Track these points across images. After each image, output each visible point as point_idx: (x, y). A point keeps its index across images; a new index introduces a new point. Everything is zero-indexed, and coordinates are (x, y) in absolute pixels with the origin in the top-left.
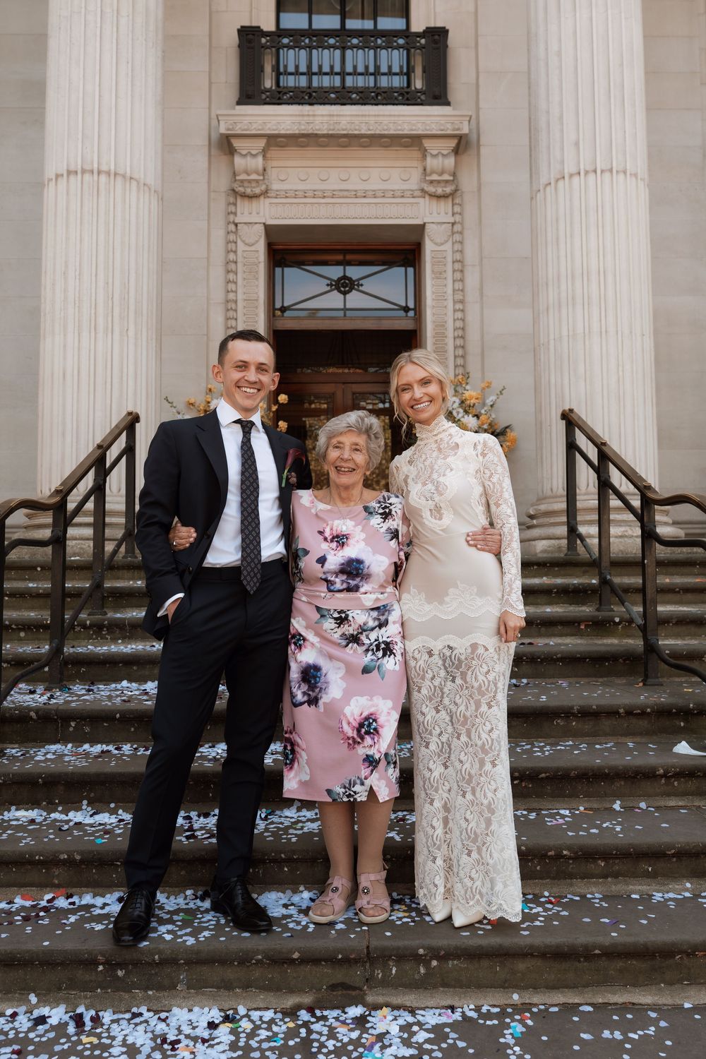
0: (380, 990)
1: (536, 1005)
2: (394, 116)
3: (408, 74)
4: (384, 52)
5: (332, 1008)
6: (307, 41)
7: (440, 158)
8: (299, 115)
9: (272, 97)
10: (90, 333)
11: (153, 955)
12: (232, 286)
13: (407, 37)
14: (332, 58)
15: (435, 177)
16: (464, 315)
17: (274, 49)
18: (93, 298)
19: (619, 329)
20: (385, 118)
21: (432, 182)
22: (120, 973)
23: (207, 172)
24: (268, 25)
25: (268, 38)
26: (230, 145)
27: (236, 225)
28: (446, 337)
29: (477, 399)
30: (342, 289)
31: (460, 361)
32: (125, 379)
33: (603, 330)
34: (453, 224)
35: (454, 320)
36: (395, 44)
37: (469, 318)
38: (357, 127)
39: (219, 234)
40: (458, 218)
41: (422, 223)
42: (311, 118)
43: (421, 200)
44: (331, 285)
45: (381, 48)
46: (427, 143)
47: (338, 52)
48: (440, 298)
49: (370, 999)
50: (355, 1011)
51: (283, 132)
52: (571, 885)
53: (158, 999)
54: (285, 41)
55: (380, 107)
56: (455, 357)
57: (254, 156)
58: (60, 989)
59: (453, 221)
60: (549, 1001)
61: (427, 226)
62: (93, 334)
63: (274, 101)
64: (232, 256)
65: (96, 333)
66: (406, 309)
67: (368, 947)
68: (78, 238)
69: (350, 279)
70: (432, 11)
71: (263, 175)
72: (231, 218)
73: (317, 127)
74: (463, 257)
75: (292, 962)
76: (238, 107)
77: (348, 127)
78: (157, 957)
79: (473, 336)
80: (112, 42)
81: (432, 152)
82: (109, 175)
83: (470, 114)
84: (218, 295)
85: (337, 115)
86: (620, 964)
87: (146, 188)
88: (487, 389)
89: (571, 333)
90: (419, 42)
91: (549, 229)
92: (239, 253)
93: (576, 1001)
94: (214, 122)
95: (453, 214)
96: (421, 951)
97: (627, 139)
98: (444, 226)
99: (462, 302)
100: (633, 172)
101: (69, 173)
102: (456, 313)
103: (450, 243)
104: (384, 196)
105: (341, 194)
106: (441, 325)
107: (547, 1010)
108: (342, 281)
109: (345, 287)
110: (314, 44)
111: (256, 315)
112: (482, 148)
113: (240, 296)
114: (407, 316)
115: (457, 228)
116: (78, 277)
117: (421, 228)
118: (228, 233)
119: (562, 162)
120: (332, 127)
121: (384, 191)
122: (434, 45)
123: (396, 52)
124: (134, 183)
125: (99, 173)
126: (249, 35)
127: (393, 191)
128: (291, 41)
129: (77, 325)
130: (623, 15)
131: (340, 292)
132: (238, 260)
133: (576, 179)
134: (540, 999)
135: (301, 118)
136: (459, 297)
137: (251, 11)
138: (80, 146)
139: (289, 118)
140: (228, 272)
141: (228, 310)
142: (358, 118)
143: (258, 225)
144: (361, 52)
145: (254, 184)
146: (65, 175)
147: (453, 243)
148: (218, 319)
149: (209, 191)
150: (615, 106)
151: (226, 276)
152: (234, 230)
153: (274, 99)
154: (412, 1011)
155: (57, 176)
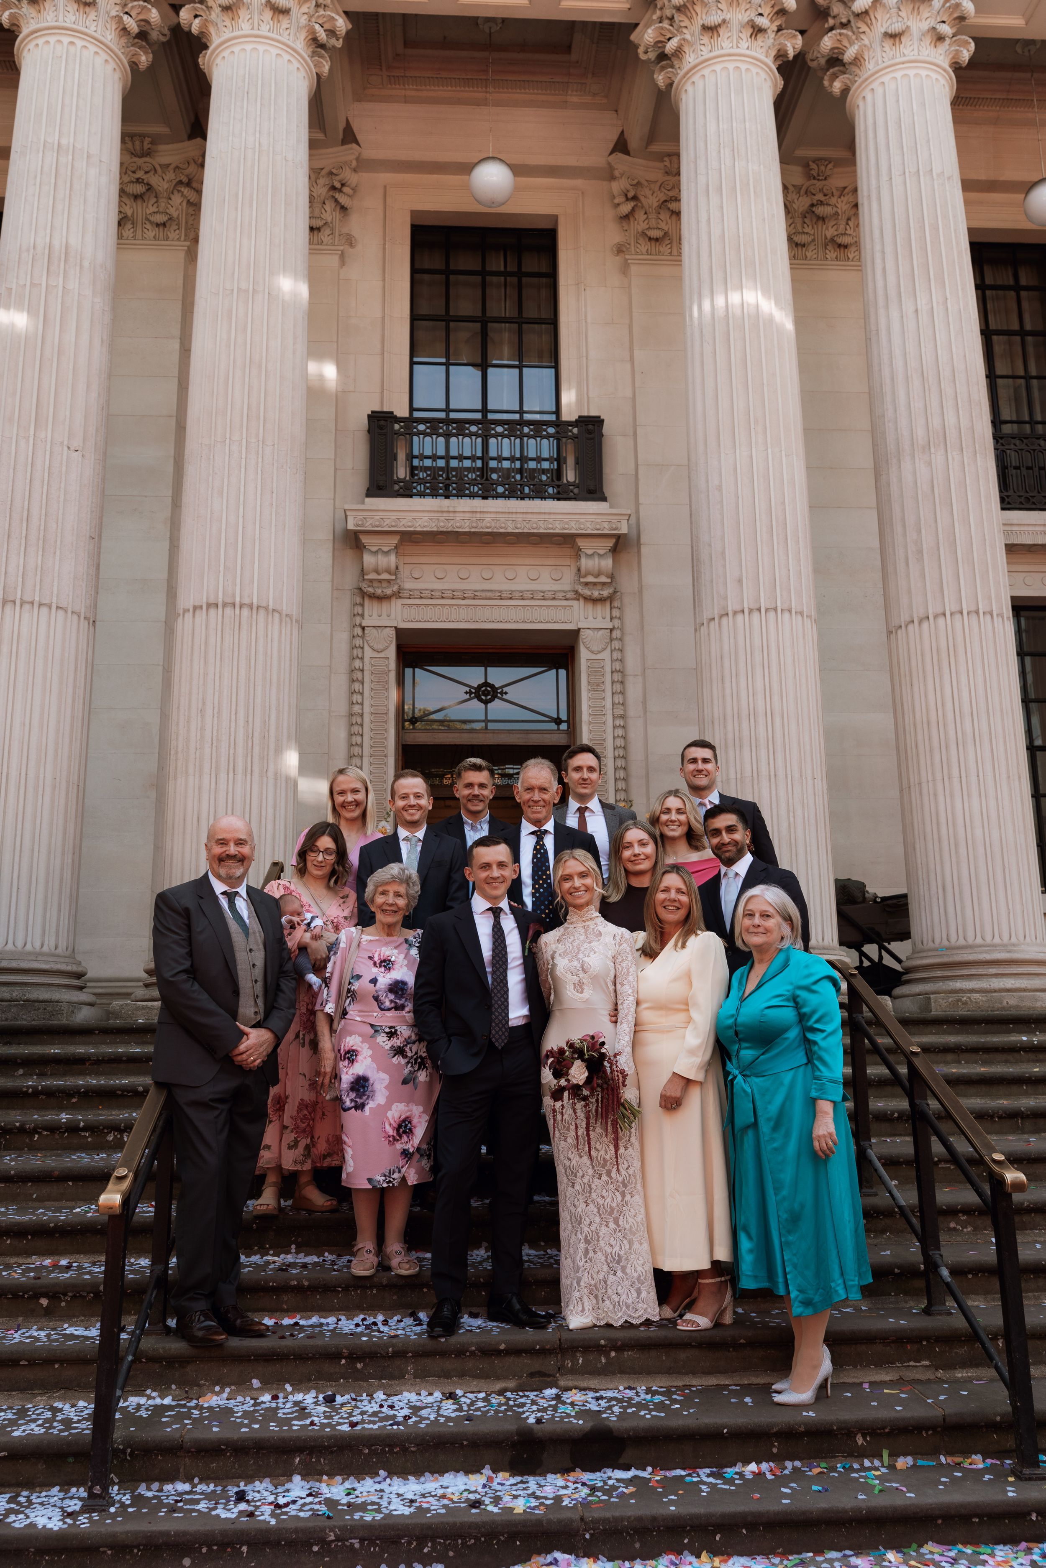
0: (569, 1377)
2: (543, 513)
3: (560, 460)
4: (532, 441)
5: (532, 1391)
6: (444, 427)
7: (596, 559)
8: (435, 511)
9: (405, 488)
11: (388, 1348)
12: (357, 698)
13: (558, 426)
14: (473, 446)
15: (590, 579)
16: (626, 732)
17: (407, 436)
18: (232, 738)
19: (789, 773)
20: (535, 516)
21: (587, 584)
22: (359, 1366)
23: (331, 569)
24: (402, 411)
25: (401, 424)
26: (358, 540)
27: (363, 628)
30: (483, 697)
31: (621, 785)
33: (772, 774)
34: (611, 630)
35: (614, 738)
36: (544, 433)
37: (632, 735)
38: (503, 525)
39: (342, 638)
41: (576, 628)
42: (451, 515)
43: (575, 603)
44: (470, 693)
45: (529, 436)
46: (581, 543)
47: (480, 440)
48: (597, 713)
49: (562, 1383)
50: (550, 1392)
51: (419, 529)
53: (390, 1385)
54: (421, 427)
55: (528, 502)
56: (616, 780)
57: (387, 553)
58: (310, 1380)
59: (612, 627)
61: (582, 633)
62: (231, 775)
64: (357, 664)
65: (234, 775)
66: (558, 721)
67: (560, 1340)
68: (218, 675)
69: (492, 686)
70: (586, 400)
72: (358, 620)
73: (458, 524)
74: (623, 667)
75: (498, 1353)
76: (367, 500)
77: (493, 524)
78: (391, 1349)
79: (636, 753)
81: (587, 551)
82: (252, 609)
83: (629, 512)
84: (341, 707)
85: (479, 511)
86: (761, 1353)
87: (288, 619)
89: (739, 776)
90: (571, 431)
91: (713, 665)
92: (366, 659)
93: (727, 1383)
94: (340, 514)
95: (611, 618)
96: (602, 1342)
98: (601, 632)
99: (623, 717)
100: (798, 610)
101: (209, 605)
102: (616, 730)
103: (609, 650)
104: (532, 598)
105: (484, 594)
108: (484, 689)
109: (486, 695)
110: (453, 431)
111: (386, 730)
112: (642, 546)
113: (367, 709)
114: (559, 729)
115: (617, 634)
116: (216, 715)
117: (575, 634)
118: (354, 637)
119: (726, 598)
120: (474, 525)
121: (533, 592)
122: (588, 435)
123: (545, 441)
124: (277, 615)
125: (241, 606)
126: (380, 421)
127: (543, 592)
128: (428, 428)
129: (214, 766)
130: (783, 453)
131: (481, 701)
132: (365, 668)
133: (740, 617)
134: (696, 1382)
135: (439, 514)
136: (619, 711)
137: (382, 392)
138: (221, 578)
139: (426, 514)
140: (353, 681)
141: (352, 724)
142: (504, 516)
143: (388, 629)
144: (506, 441)
145: (385, 584)
146: (204, 607)
147: (612, 651)
148: (340, 734)
149: (333, 590)
150: (778, 543)
151: (350, 686)
152: (360, 633)
153: (407, 492)
154: (596, 1391)
155: (195, 608)
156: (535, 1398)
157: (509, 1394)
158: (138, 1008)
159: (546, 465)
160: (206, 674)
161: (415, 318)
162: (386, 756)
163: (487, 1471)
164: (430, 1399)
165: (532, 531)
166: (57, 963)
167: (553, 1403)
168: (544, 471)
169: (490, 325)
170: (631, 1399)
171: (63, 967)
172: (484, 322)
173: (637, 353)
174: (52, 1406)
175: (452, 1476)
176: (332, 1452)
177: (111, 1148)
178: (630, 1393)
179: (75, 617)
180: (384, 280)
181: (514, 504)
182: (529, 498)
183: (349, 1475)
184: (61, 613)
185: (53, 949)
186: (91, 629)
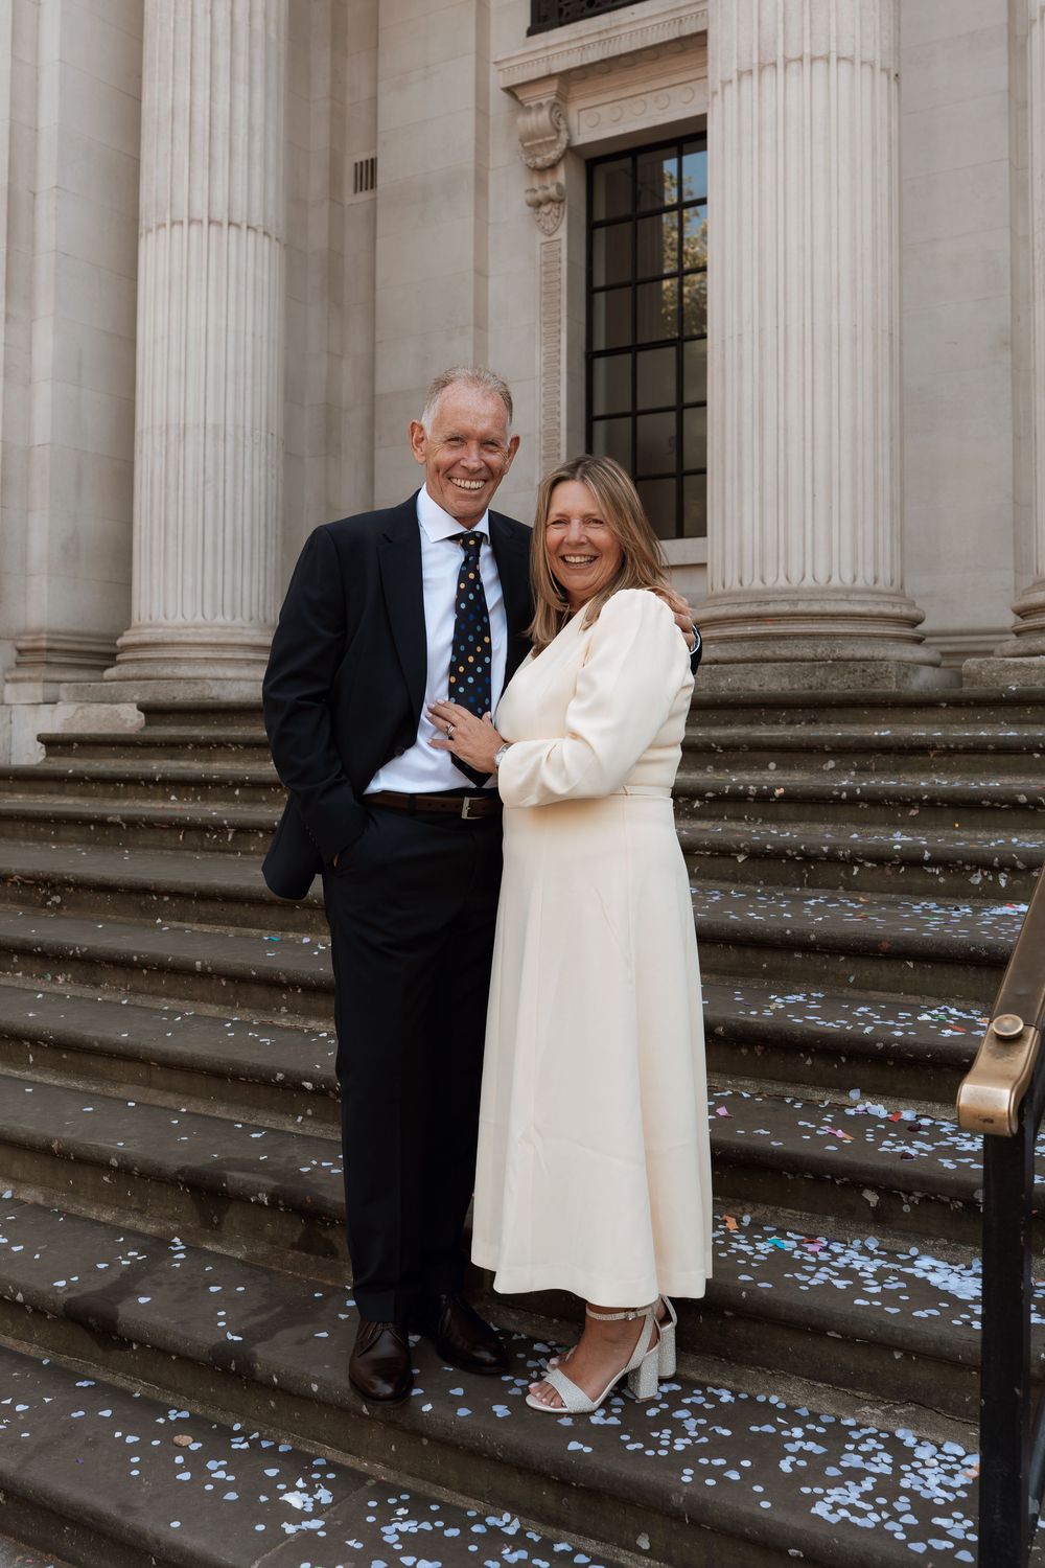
158: (1007, 668)
166: (878, 603)
171: (887, 610)
174: (892, 1434)
177: (978, 896)
179: (867, 69)
184: (844, 66)
185: (870, 581)
186: (894, 86)
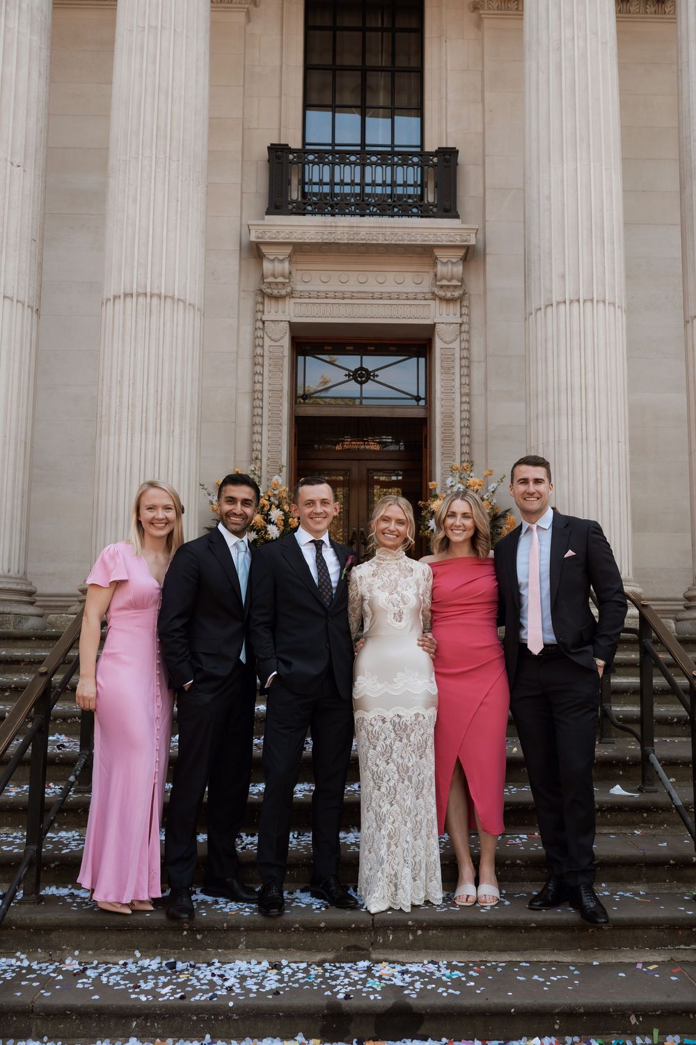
0: (381, 951)
1: (490, 962)
2: (408, 228)
3: (423, 186)
4: (400, 169)
5: (348, 962)
6: (330, 158)
7: (450, 266)
8: (323, 226)
9: (298, 208)
10: (141, 433)
11: (223, 923)
12: (258, 378)
13: (421, 156)
14: (352, 173)
15: (445, 282)
16: (470, 407)
17: (300, 164)
18: (145, 404)
19: (598, 436)
20: (400, 230)
21: (442, 287)
22: (199, 937)
23: (238, 275)
24: (296, 144)
25: (295, 155)
26: (259, 250)
27: (263, 322)
28: (453, 427)
29: (480, 485)
30: (359, 379)
31: (465, 449)
32: (170, 473)
34: (461, 325)
35: (461, 411)
36: (410, 162)
37: (475, 410)
38: (375, 238)
39: (247, 330)
40: (465, 319)
41: (432, 323)
42: (333, 229)
43: (432, 302)
44: (349, 375)
45: (398, 164)
46: (438, 253)
47: (358, 168)
48: (448, 391)
49: (374, 956)
50: (363, 964)
51: (307, 241)
52: (523, 886)
53: (225, 954)
54: (311, 157)
55: (396, 219)
56: (461, 445)
57: (282, 261)
58: (156, 947)
59: (461, 322)
60: (499, 960)
61: (437, 327)
62: (144, 434)
63: (301, 211)
64: (259, 351)
65: (146, 434)
66: (418, 399)
67: (366, 921)
68: (133, 353)
69: (366, 370)
70: (444, 131)
71: (289, 279)
72: (259, 315)
73: (338, 237)
74: (470, 354)
75: (319, 929)
76: (267, 217)
77: (367, 237)
78: (225, 925)
79: (478, 424)
80: (165, 184)
81: (441, 259)
82: (160, 298)
83: (477, 227)
84: (246, 386)
85: (357, 227)
86: (549, 935)
87: (191, 307)
88: (489, 476)
89: (557, 439)
90: (431, 160)
91: (539, 348)
92: (266, 347)
93: (519, 960)
94: (245, 229)
95: (461, 315)
96: (410, 923)
97: (606, 273)
98: (452, 326)
99: (468, 395)
100: (611, 302)
101: (126, 295)
102: (463, 405)
103: (458, 341)
104: (398, 298)
105: (359, 295)
106: (448, 416)
107: (497, 965)
108: (360, 372)
109: (361, 378)
110: (337, 160)
111: (281, 404)
112: (487, 256)
113: (266, 387)
114: (418, 405)
115: (465, 327)
116: (131, 386)
117: (432, 328)
118: (256, 329)
119: (551, 291)
120: (352, 237)
121: (399, 293)
122: (445, 164)
123: (411, 169)
124: (181, 304)
125: (152, 296)
126: (278, 152)
127: (407, 293)
128: (316, 158)
129: (130, 425)
130: (604, 167)
131: (357, 381)
132: (265, 354)
133: (562, 307)
134: (491, 958)
135: (324, 229)
136: (466, 390)
137: (280, 129)
138: (135, 272)
139: (314, 229)
140: (255, 364)
141: (255, 399)
142: (375, 230)
143: (283, 323)
144: (379, 169)
145: (280, 287)
146: (122, 297)
147: (460, 342)
148: (245, 407)
149: (239, 291)
150: (596, 244)
151: (253, 369)
152: (261, 326)
153: (300, 210)
154: (403, 964)
155: (115, 298)
156: (349, 970)
157: (327, 965)
159: (411, 191)
160: (123, 352)
161: (308, 68)
162: (281, 424)
163: (300, 1038)
164: (257, 969)
165: (398, 242)
166: (8, 583)
167: (364, 976)
168: (410, 196)
169: (368, 73)
170: (432, 973)
171: (14, 586)
172: (364, 71)
173: (487, 94)
175: (269, 1042)
176: (164, 1018)
178: (432, 967)
179: (20, 305)
180: (282, 34)
181: (386, 221)
182: (399, 216)
183: (179, 1038)
184: (8, 302)
185: (6, 571)
186: (35, 316)
